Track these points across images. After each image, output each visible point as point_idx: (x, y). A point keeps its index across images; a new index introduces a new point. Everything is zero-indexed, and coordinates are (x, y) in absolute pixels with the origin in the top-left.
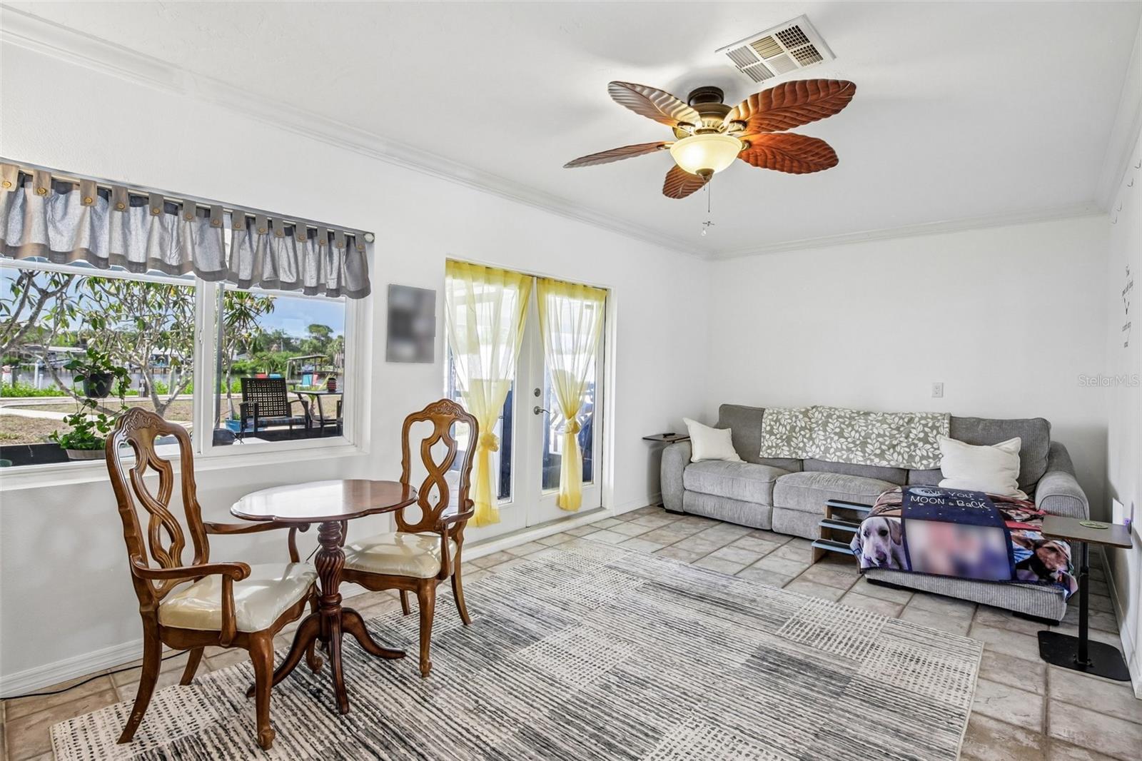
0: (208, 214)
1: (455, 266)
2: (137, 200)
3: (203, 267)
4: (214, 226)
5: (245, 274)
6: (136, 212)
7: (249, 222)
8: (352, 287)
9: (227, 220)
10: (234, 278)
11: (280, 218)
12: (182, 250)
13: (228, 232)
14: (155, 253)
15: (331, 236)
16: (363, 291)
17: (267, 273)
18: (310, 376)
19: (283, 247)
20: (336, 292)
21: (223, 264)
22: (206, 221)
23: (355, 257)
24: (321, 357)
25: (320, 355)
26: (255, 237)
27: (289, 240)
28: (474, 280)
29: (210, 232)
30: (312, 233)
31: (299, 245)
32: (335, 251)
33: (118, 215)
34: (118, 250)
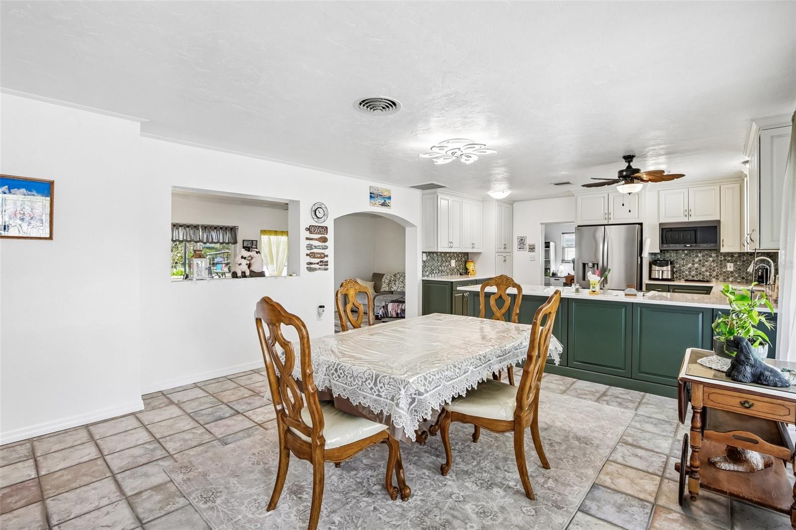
0: (196, 227)
1: (264, 232)
2: (181, 226)
3: (195, 240)
4: (197, 230)
5: (205, 241)
6: (180, 228)
7: (206, 227)
8: (232, 241)
9: (200, 227)
10: (202, 242)
11: (213, 226)
12: (191, 237)
13: (201, 230)
14: (185, 238)
15: (226, 228)
16: (235, 242)
17: (210, 240)
18: (221, 265)
19: (214, 234)
20: (228, 243)
21: (200, 239)
22: (196, 229)
23: (233, 233)
24: (228, 253)
25: (227, 251)
26: (207, 231)
27: (215, 230)
28: (270, 235)
29: (197, 231)
30: (221, 228)
31: (218, 232)
32: (228, 232)
33: (177, 230)
34: (177, 238)
